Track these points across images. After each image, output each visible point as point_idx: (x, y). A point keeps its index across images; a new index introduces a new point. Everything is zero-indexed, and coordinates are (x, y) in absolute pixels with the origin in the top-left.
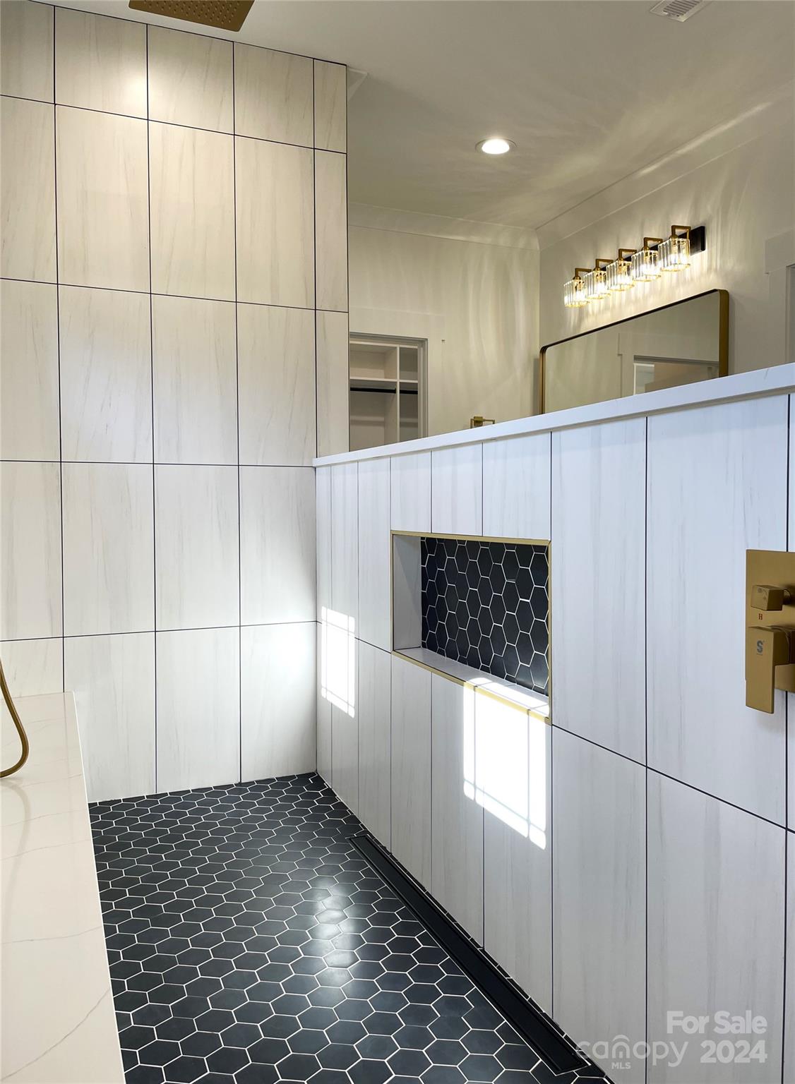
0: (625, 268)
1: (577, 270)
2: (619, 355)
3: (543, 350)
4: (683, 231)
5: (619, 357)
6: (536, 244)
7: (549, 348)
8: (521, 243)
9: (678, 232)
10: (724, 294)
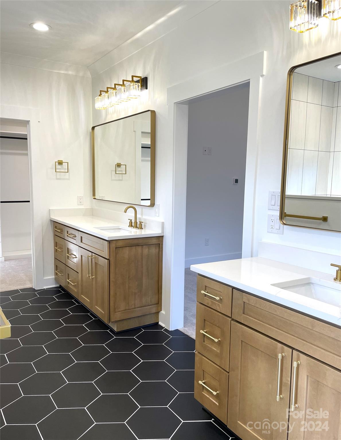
0: (114, 94)
1: (101, 91)
2: (134, 131)
3: (93, 128)
4: (138, 79)
5: (134, 132)
6: (89, 74)
7: (96, 127)
8: (81, 74)
9: (135, 79)
10: (153, 113)
